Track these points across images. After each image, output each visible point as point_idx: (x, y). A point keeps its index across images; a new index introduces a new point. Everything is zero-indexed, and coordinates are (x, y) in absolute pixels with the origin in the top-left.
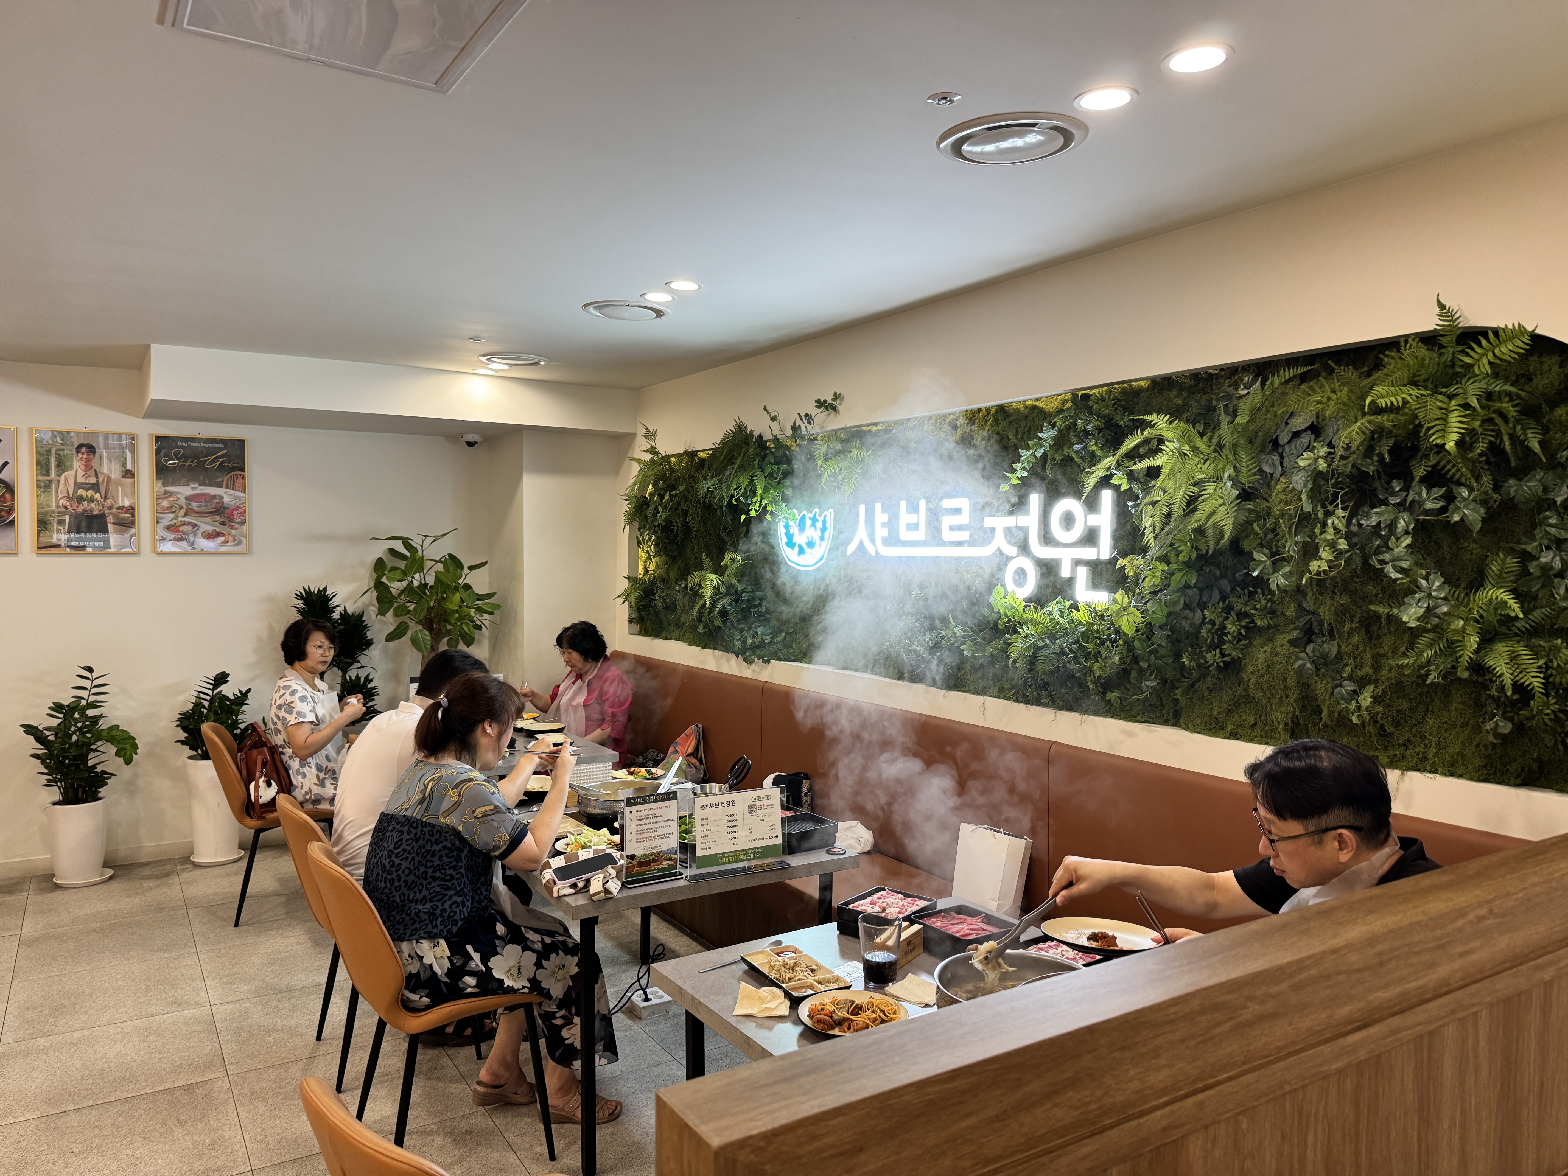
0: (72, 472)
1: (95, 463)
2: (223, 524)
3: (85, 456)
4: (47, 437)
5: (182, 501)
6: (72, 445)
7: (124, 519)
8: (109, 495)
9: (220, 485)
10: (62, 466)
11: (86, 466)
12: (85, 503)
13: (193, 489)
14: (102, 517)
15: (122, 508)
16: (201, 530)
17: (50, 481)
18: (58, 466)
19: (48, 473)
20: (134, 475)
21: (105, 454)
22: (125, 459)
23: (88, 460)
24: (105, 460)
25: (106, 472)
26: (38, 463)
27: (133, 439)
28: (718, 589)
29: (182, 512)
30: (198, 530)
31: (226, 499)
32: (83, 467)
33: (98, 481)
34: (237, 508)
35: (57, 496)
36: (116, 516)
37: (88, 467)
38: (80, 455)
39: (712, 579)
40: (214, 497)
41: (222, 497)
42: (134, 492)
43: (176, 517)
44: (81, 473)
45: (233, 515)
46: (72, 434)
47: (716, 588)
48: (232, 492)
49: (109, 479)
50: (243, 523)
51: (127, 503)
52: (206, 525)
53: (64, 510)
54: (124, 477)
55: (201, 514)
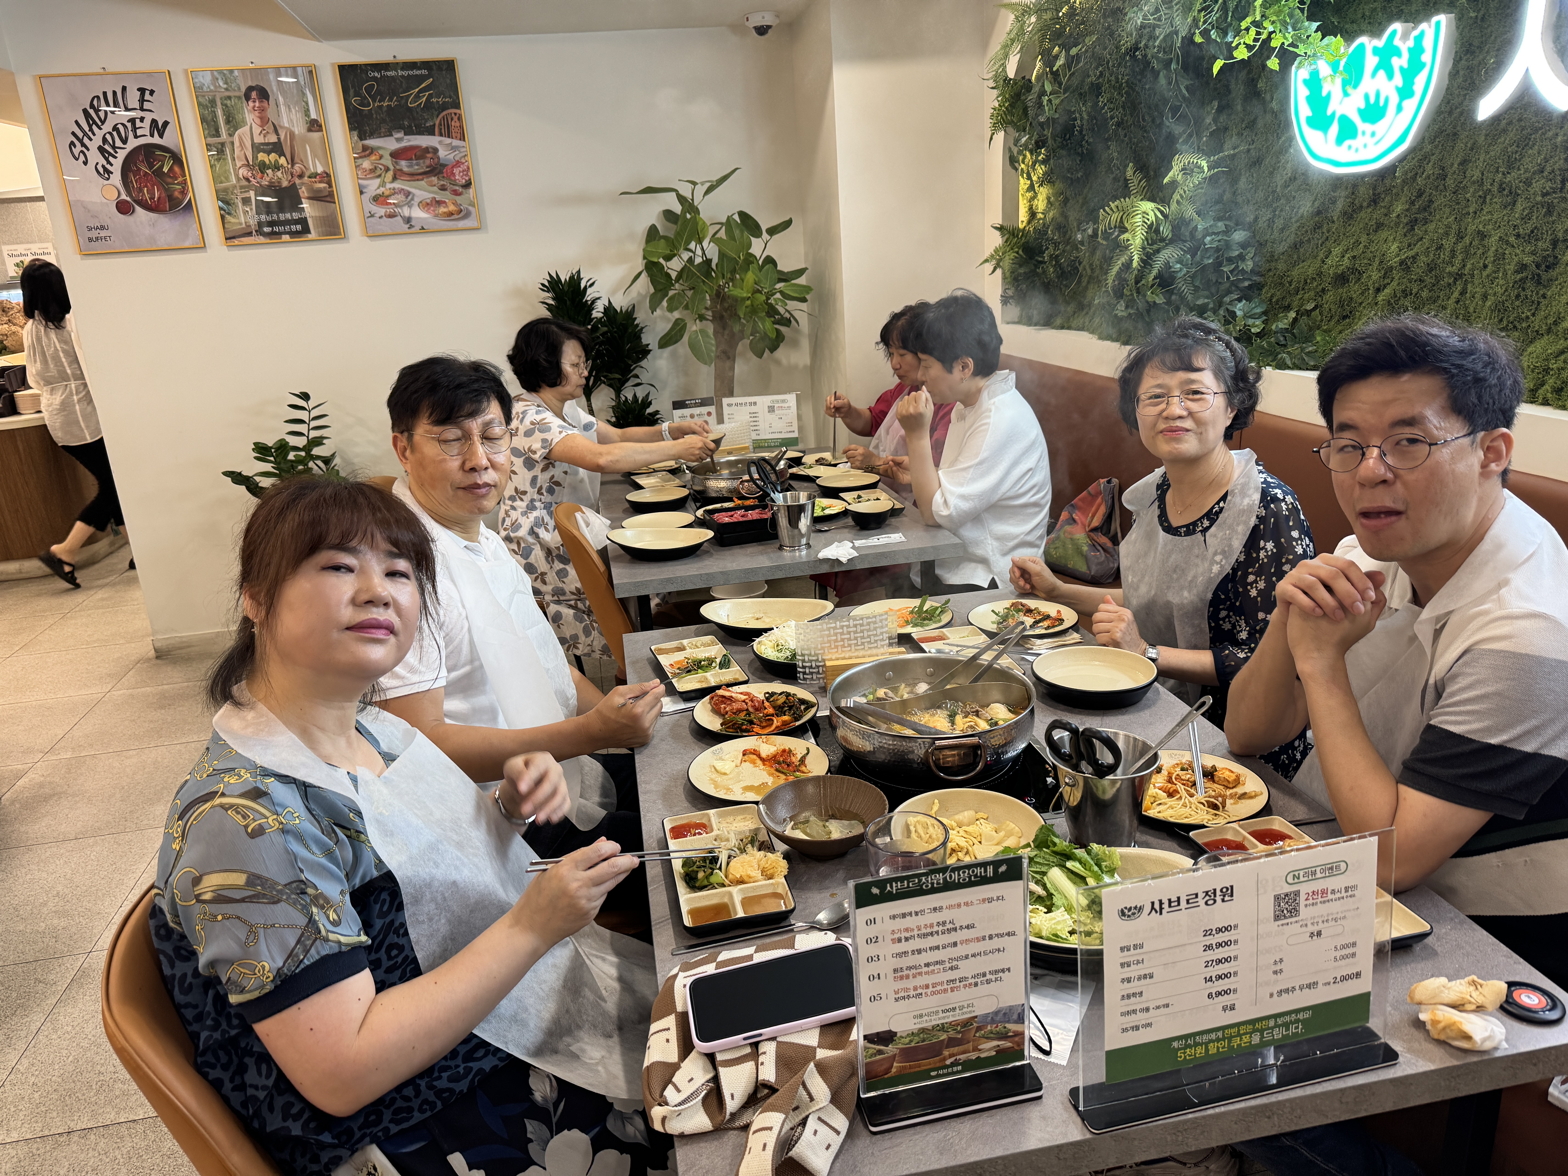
0: (247, 128)
1: (271, 113)
2: (443, 188)
3: (257, 104)
4: (206, 80)
5: (388, 161)
6: (239, 89)
7: (319, 190)
8: (296, 159)
9: (431, 132)
10: (233, 123)
11: (261, 118)
12: (269, 171)
13: (398, 140)
14: (293, 189)
15: (314, 175)
16: (417, 200)
17: (223, 144)
18: (228, 122)
19: (217, 134)
20: (321, 126)
21: (281, 99)
22: (307, 103)
23: (262, 110)
24: (283, 108)
25: (286, 125)
26: (203, 120)
27: (311, 72)
28: (1157, 231)
29: (390, 175)
30: (412, 199)
31: (442, 153)
32: (258, 121)
33: (279, 139)
34: (458, 164)
35: (234, 165)
36: (310, 189)
37: (264, 121)
38: (251, 104)
39: (1148, 208)
40: (427, 150)
41: (436, 150)
42: (326, 151)
43: (383, 184)
44: (257, 130)
45: (454, 175)
46: (236, 73)
47: (1153, 230)
48: (448, 141)
49: (292, 135)
50: (468, 185)
51: (320, 169)
52: (422, 191)
53: (245, 183)
54: (310, 130)
55: (413, 176)
